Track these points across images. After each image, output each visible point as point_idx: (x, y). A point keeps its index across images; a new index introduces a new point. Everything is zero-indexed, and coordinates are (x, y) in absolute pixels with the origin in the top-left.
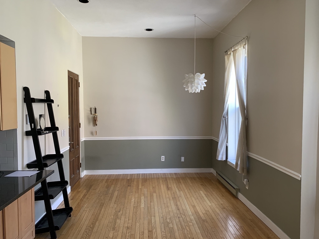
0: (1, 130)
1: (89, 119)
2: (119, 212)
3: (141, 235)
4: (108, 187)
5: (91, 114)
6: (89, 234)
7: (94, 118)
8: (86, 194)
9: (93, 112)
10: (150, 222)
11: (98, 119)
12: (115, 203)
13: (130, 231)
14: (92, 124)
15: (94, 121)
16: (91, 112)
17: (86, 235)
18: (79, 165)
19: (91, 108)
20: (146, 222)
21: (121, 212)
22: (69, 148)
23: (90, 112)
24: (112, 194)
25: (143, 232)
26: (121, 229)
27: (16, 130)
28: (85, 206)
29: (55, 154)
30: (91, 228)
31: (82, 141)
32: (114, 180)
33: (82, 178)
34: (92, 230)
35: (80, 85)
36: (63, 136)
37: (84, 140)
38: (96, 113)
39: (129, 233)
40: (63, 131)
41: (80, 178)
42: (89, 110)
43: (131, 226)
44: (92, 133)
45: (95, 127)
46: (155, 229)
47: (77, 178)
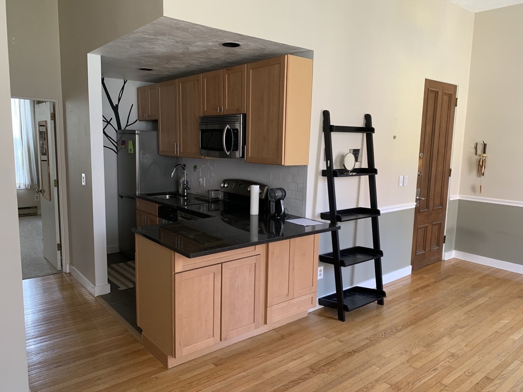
0: (283, 164)
1: (470, 163)
2: (462, 328)
3: (466, 376)
4: (475, 287)
5: (476, 154)
6: (387, 336)
7: (479, 161)
8: (430, 284)
9: (480, 151)
10: (503, 366)
11: (488, 164)
12: (465, 314)
13: (450, 361)
14: (475, 172)
15: (480, 167)
16: (476, 151)
17: (382, 335)
18: (441, 240)
19: (477, 144)
20: (497, 363)
21: (463, 330)
22: (415, 207)
23: (474, 151)
24: (474, 299)
25: (474, 374)
26: (440, 352)
27: (305, 167)
28: (415, 300)
29: (370, 208)
30: (396, 330)
31: (451, 199)
32: (498, 279)
33: (444, 261)
34: (395, 333)
35: (458, 102)
36: (401, 184)
37: (458, 198)
38: (484, 152)
39: (448, 363)
40: (402, 177)
41: (440, 259)
42: (473, 146)
43: (460, 355)
44: (473, 189)
45: (480, 178)
46: (502, 380)
47: (432, 258)
